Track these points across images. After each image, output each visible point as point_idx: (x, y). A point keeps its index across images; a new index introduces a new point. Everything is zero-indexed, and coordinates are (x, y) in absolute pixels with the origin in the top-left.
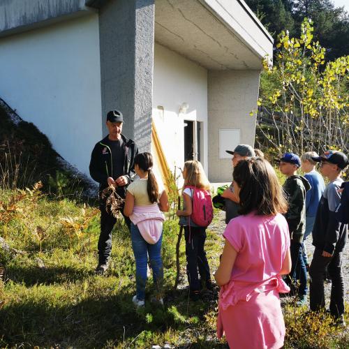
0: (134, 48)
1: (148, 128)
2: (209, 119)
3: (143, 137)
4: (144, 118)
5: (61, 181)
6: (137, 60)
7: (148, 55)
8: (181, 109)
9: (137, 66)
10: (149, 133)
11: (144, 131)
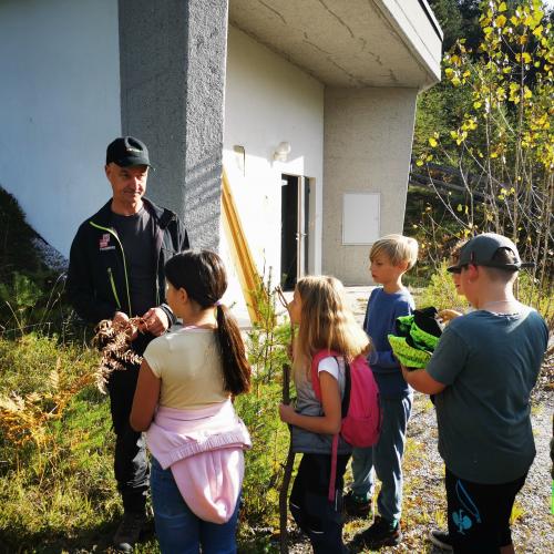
0: (185, 15)
1: (214, 186)
2: (325, 174)
3: (202, 203)
4: (205, 164)
5: (26, 295)
6: (192, 42)
7: (215, 32)
8: (276, 153)
9: (192, 53)
10: (216, 196)
11: (205, 191)
